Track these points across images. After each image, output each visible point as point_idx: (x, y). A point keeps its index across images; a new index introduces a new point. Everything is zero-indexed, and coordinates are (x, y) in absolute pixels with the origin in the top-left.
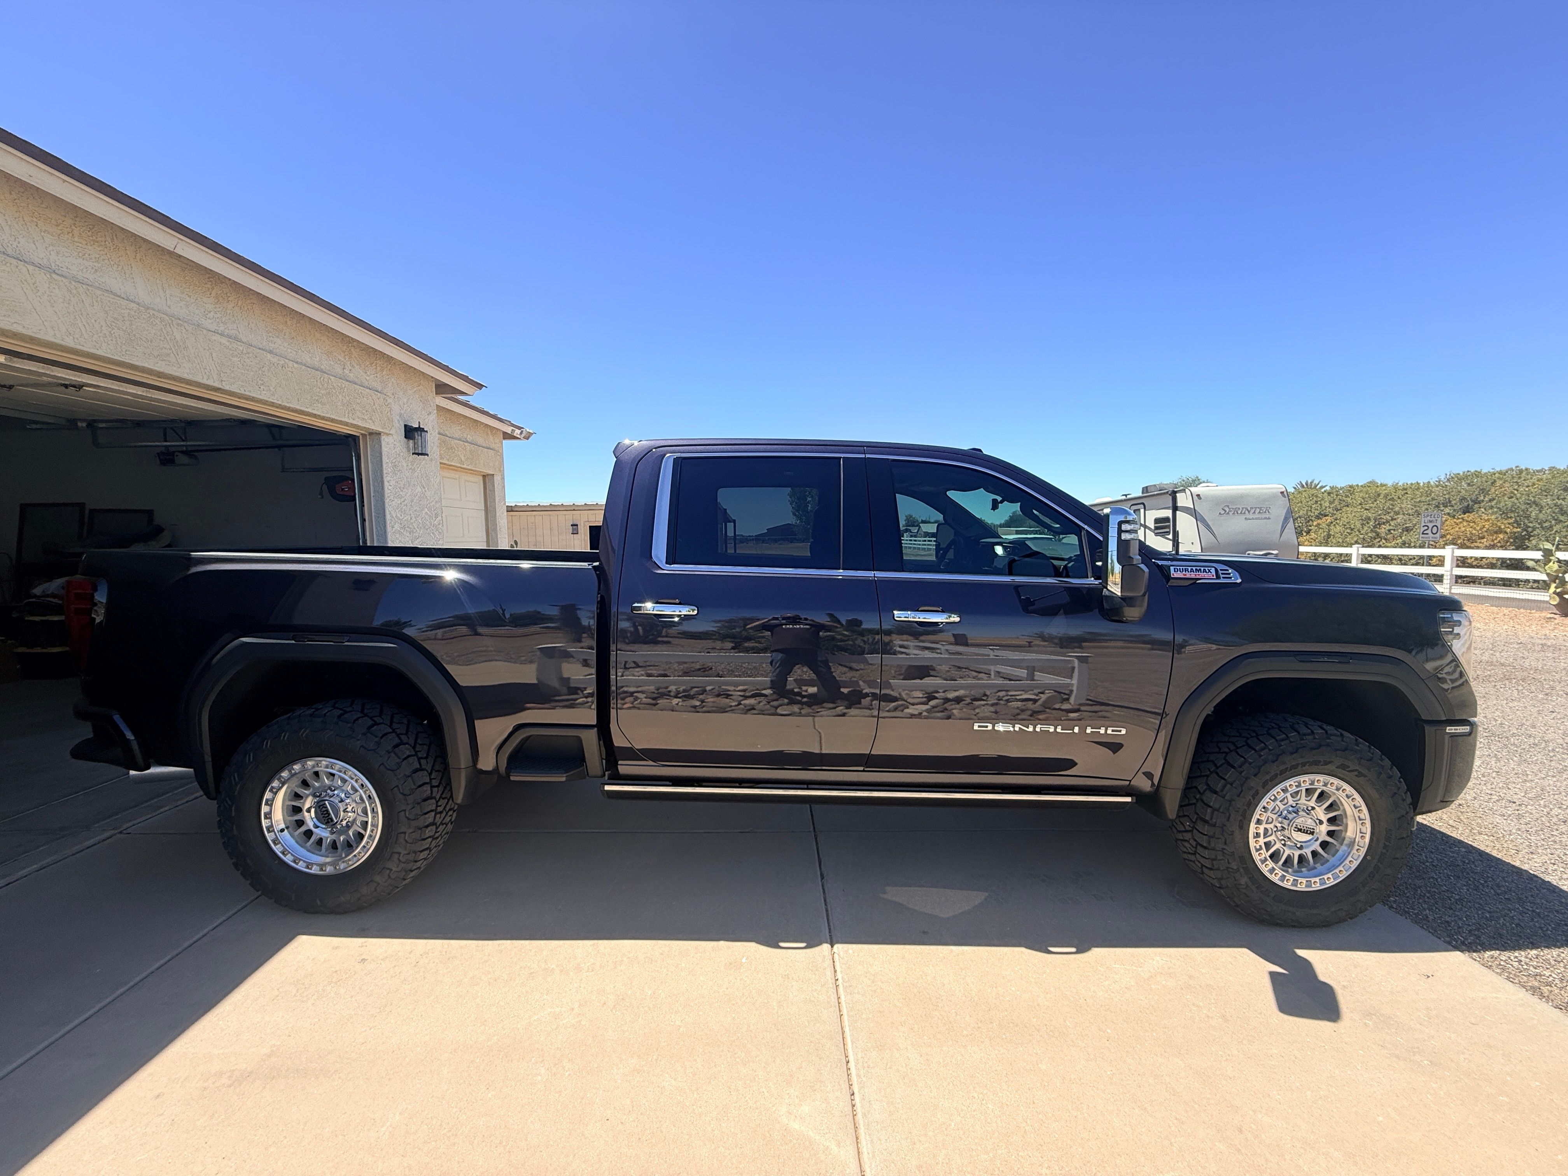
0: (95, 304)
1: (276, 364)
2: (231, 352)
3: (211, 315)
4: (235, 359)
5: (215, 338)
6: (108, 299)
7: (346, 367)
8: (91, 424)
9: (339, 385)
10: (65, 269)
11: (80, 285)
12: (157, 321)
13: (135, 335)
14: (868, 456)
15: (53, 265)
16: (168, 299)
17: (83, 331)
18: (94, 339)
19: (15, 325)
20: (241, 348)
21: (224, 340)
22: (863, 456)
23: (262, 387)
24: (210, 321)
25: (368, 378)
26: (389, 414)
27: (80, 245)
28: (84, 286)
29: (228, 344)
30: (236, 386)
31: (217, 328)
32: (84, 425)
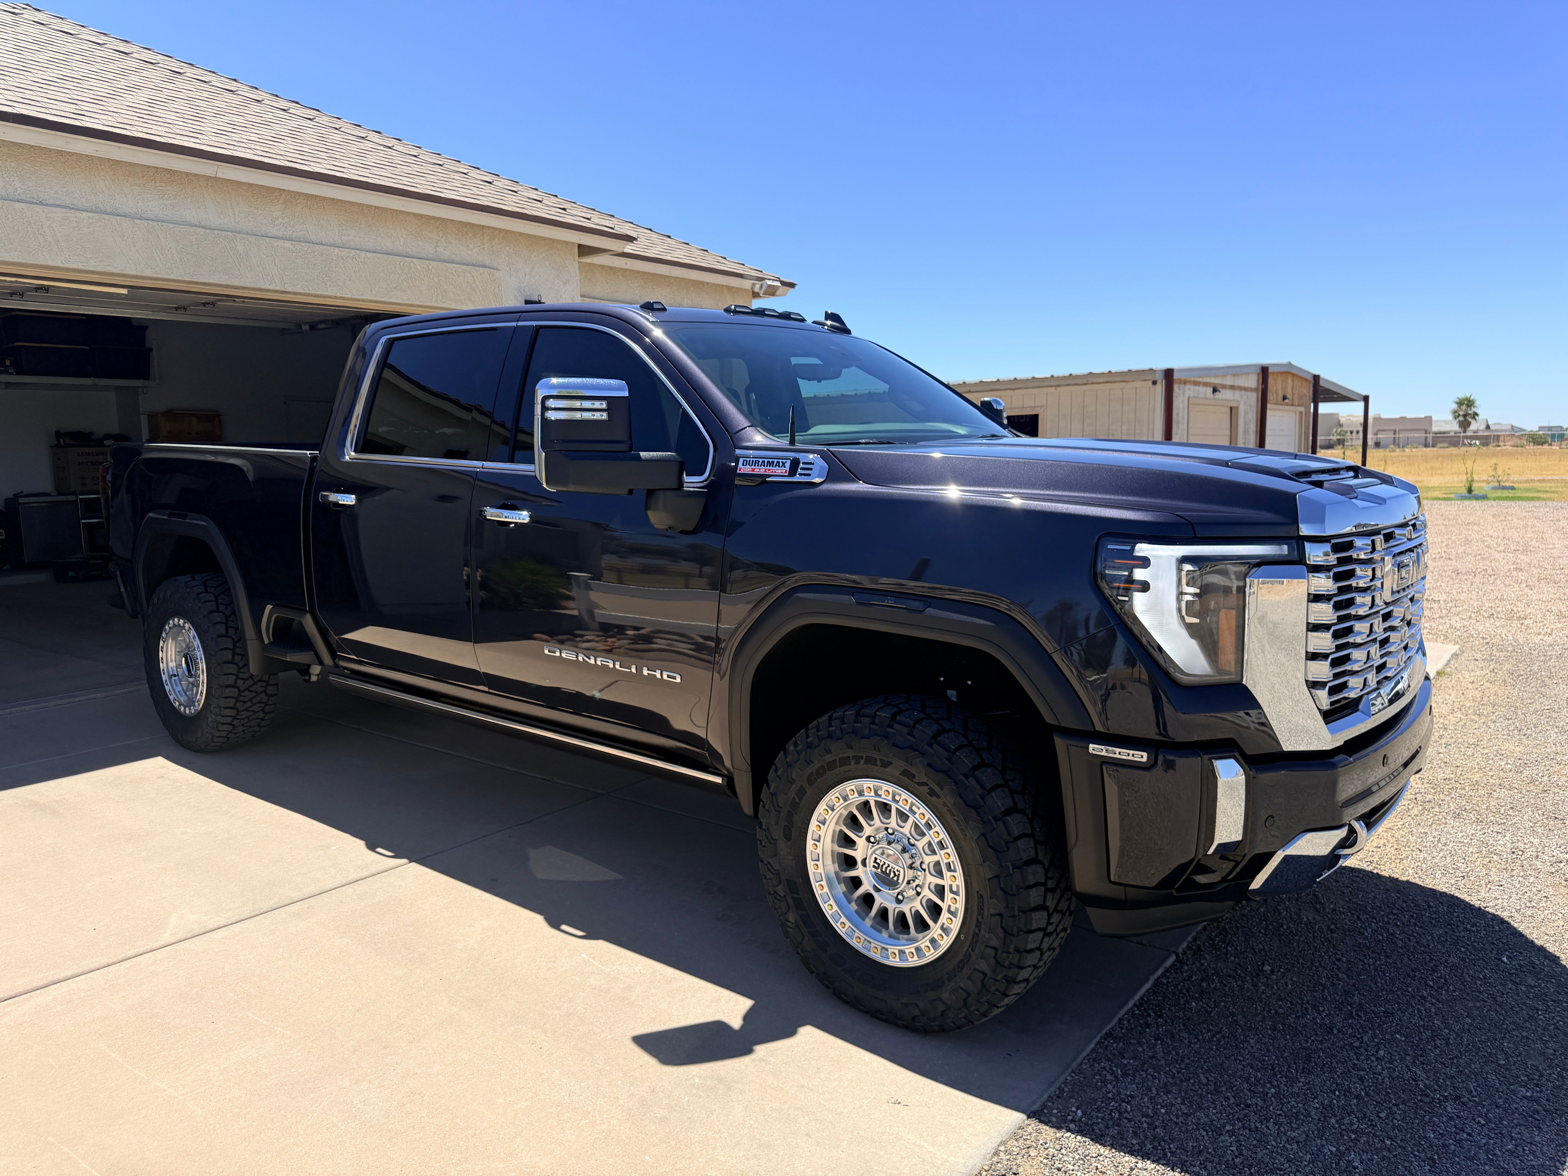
0: (168, 236)
1: (345, 258)
2: (295, 254)
3: (278, 222)
4: (300, 260)
5: (279, 244)
6: (179, 229)
7: (440, 244)
8: (313, 327)
9: (425, 266)
10: (149, 212)
11: (156, 223)
12: (221, 240)
13: (201, 256)
14: (520, 324)
15: (140, 211)
16: (237, 216)
17: (159, 263)
18: (167, 266)
19: (107, 267)
20: (306, 249)
21: (287, 244)
22: (514, 324)
23: (328, 283)
24: (277, 228)
25: (470, 252)
26: (496, 290)
27: (161, 188)
28: (159, 224)
29: (291, 247)
30: (299, 286)
31: (285, 233)
32: (307, 327)
